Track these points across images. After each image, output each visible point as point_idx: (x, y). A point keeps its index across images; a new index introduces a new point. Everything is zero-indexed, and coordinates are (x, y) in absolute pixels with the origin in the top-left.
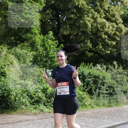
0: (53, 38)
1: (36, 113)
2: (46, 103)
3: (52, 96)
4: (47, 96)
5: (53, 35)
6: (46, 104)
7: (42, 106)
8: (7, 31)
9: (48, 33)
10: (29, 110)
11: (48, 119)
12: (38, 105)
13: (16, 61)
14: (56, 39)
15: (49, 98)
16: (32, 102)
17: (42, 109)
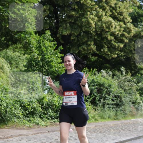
2: (43, 115)
3: (49, 107)
4: (43, 107)
5: (51, 35)
6: (42, 116)
7: (37, 118)
9: (44, 33)
11: (44, 134)
12: (33, 118)
13: (7, 66)
14: (54, 40)
15: (45, 109)
16: (25, 114)
17: (37, 122)
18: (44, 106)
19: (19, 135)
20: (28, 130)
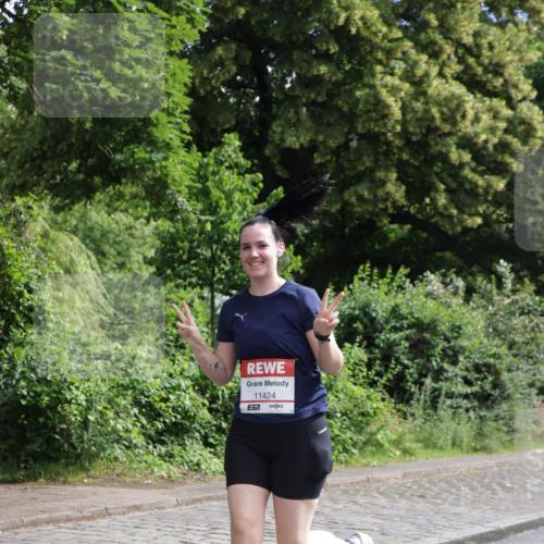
1: (169, 477)
2: (214, 434)
4: (213, 406)
6: (211, 440)
7: (196, 446)
8: (49, 134)
10: (143, 464)
12: (180, 445)
13: (88, 262)
15: (223, 413)
16: (153, 433)
17: (195, 461)
18: (220, 402)
19: (133, 506)
20: (165, 491)
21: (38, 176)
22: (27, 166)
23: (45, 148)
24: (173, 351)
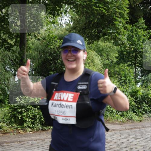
0: (145, 26)
1: (123, 121)
2: (136, 109)
3: (144, 101)
4: (136, 100)
6: (135, 111)
7: (131, 112)
8: (87, 21)
10: (115, 117)
11: (139, 129)
12: (126, 112)
13: (98, 58)
14: (149, 29)
15: (139, 103)
17: (131, 117)
18: (138, 99)
19: (112, 130)
20: (122, 125)
21: (84, 34)
22: (81, 31)
23: (86, 26)
24: (123, 84)
